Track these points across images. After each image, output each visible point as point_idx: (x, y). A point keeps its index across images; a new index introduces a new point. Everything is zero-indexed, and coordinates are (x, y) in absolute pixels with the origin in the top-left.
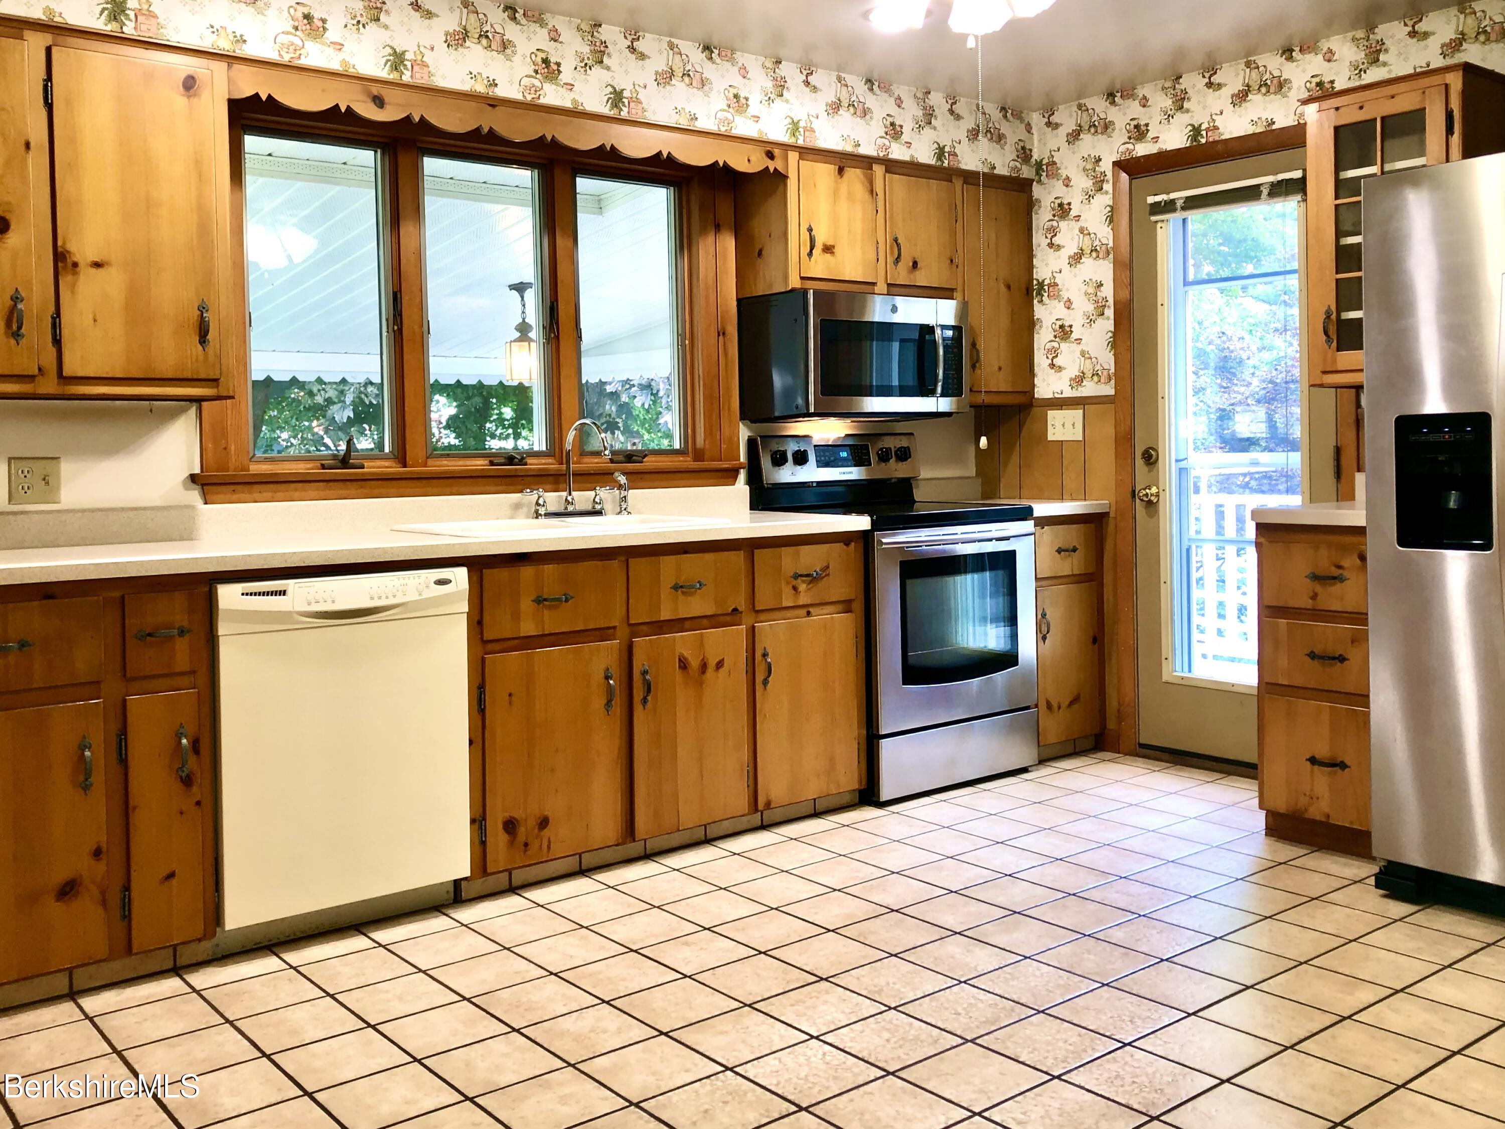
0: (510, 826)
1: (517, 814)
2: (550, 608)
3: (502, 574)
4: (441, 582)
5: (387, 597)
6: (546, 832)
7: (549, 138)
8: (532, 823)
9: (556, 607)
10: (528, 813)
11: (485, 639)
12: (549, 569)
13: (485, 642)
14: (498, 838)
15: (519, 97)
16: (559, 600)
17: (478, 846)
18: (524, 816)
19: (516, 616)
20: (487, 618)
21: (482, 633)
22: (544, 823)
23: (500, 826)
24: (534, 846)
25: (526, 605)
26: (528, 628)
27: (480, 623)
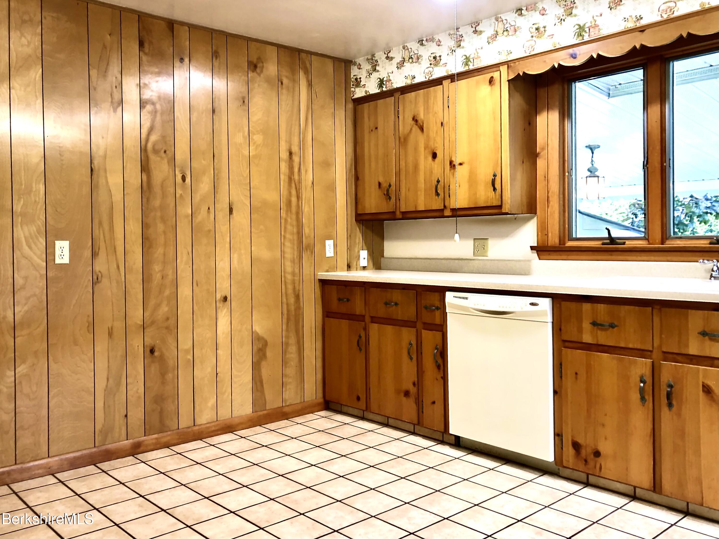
0: (576, 446)
1: (581, 442)
2: (601, 330)
4: (532, 304)
5: (506, 307)
6: (599, 460)
8: (589, 450)
9: (604, 330)
10: (587, 444)
11: (563, 339)
13: (563, 342)
16: (607, 326)
17: (558, 449)
18: (585, 445)
19: (580, 330)
20: (563, 327)
21: (561, 336)
22: (597, 454)
23: (572, 445)
24: (591, 464)
25: (587, 326)
26: (588, 338)
27: (560, 331)
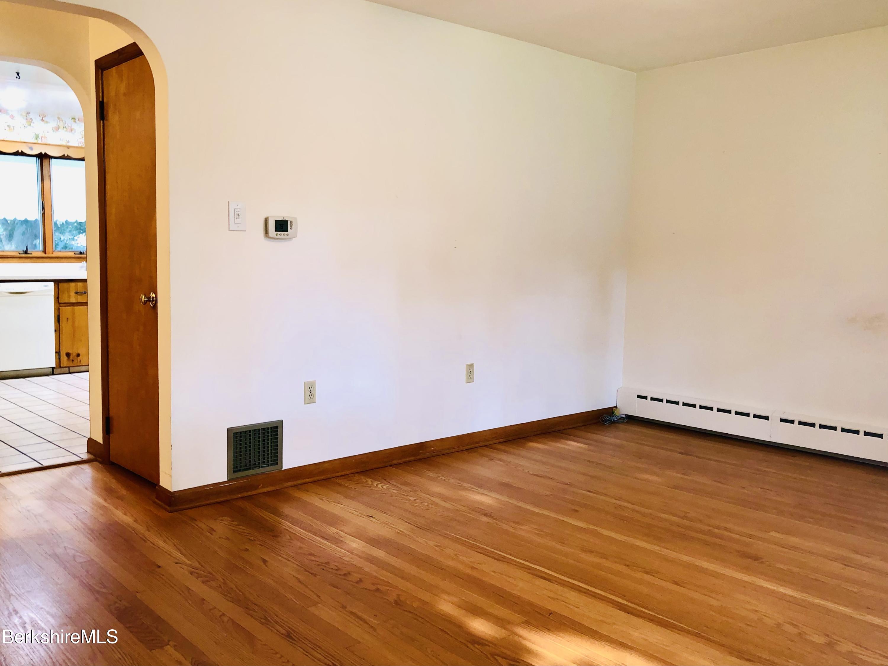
0: (68, 355)
1: (70, 352)
2: (80, 295)
3: (65, 285)
6: (79, 358)
7: (66, 155)
8: (75, 354)
9: (81, 295)
10: (73, 352)
11: (60, 302)
12: (79, 284)
13: (60, 303)
14: (64, 358)
15: (77, 145)
16: (82, 293)
17: (58, 359)
19: (69, 297)
20: (60, 297)
21: (59, 301)
22: (78, 355)
23: (65, 355)
24: (75, 361)
25: (72, 294)
26: (73, 300)
27: (58, 298)
